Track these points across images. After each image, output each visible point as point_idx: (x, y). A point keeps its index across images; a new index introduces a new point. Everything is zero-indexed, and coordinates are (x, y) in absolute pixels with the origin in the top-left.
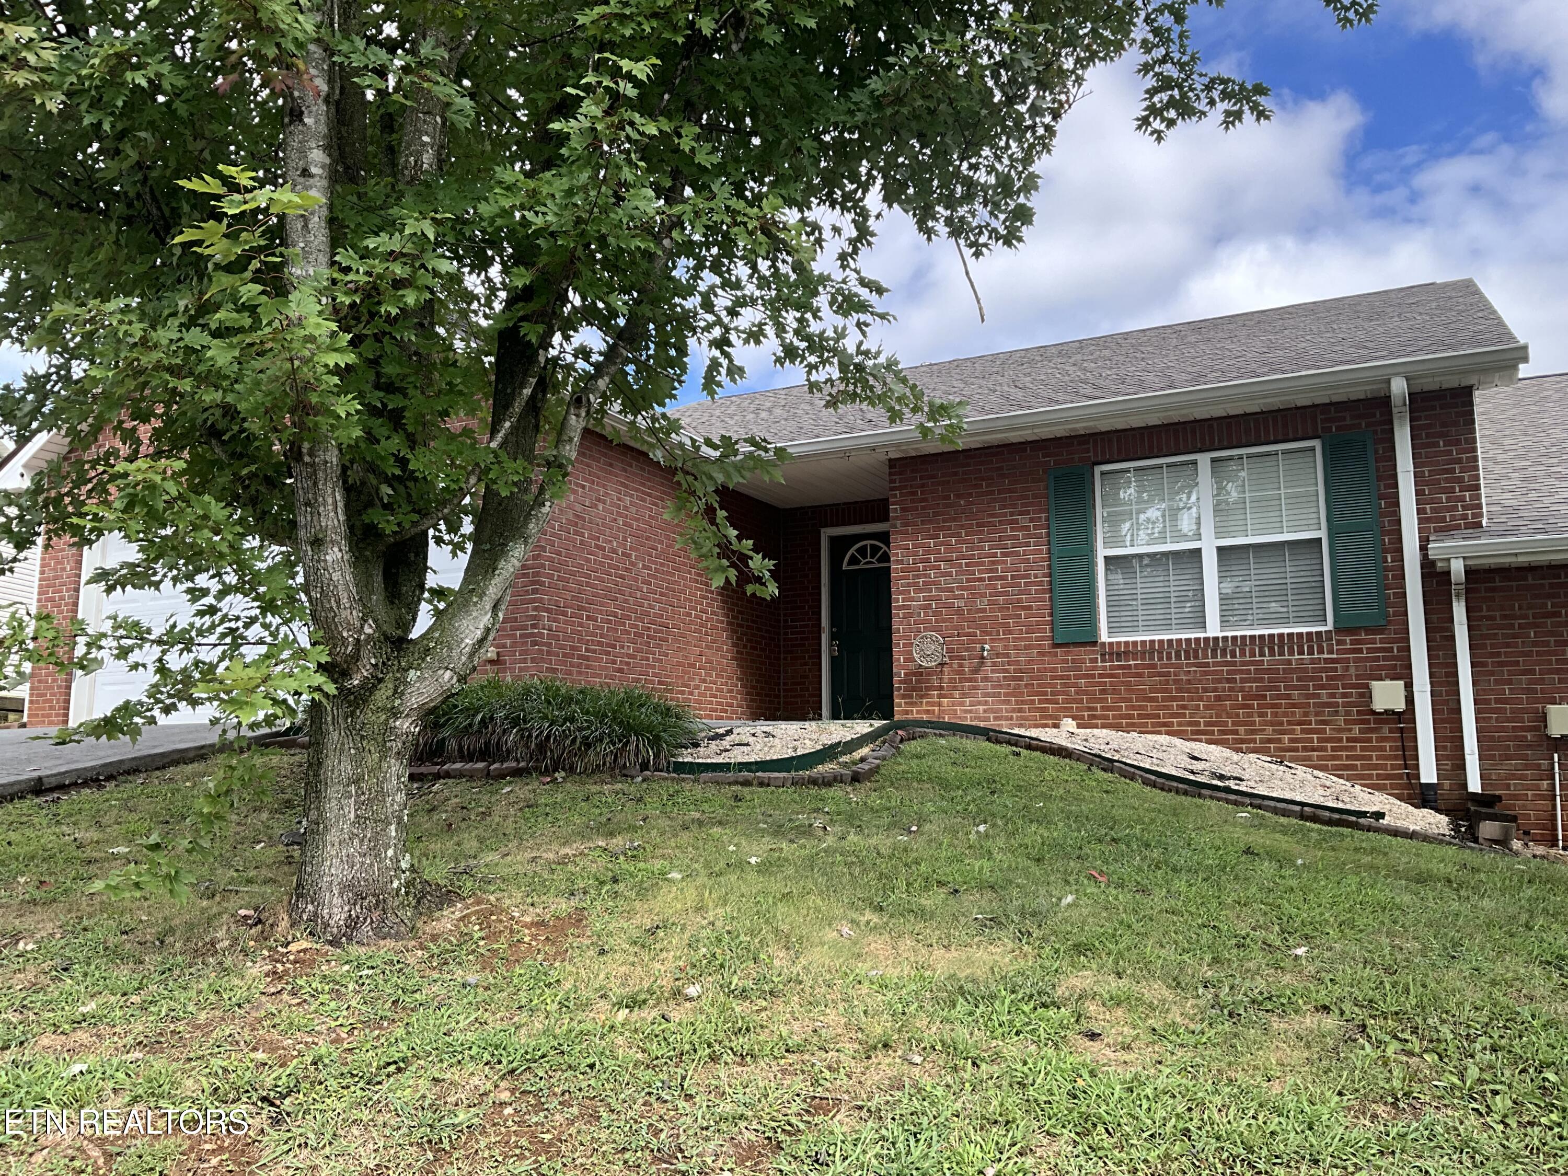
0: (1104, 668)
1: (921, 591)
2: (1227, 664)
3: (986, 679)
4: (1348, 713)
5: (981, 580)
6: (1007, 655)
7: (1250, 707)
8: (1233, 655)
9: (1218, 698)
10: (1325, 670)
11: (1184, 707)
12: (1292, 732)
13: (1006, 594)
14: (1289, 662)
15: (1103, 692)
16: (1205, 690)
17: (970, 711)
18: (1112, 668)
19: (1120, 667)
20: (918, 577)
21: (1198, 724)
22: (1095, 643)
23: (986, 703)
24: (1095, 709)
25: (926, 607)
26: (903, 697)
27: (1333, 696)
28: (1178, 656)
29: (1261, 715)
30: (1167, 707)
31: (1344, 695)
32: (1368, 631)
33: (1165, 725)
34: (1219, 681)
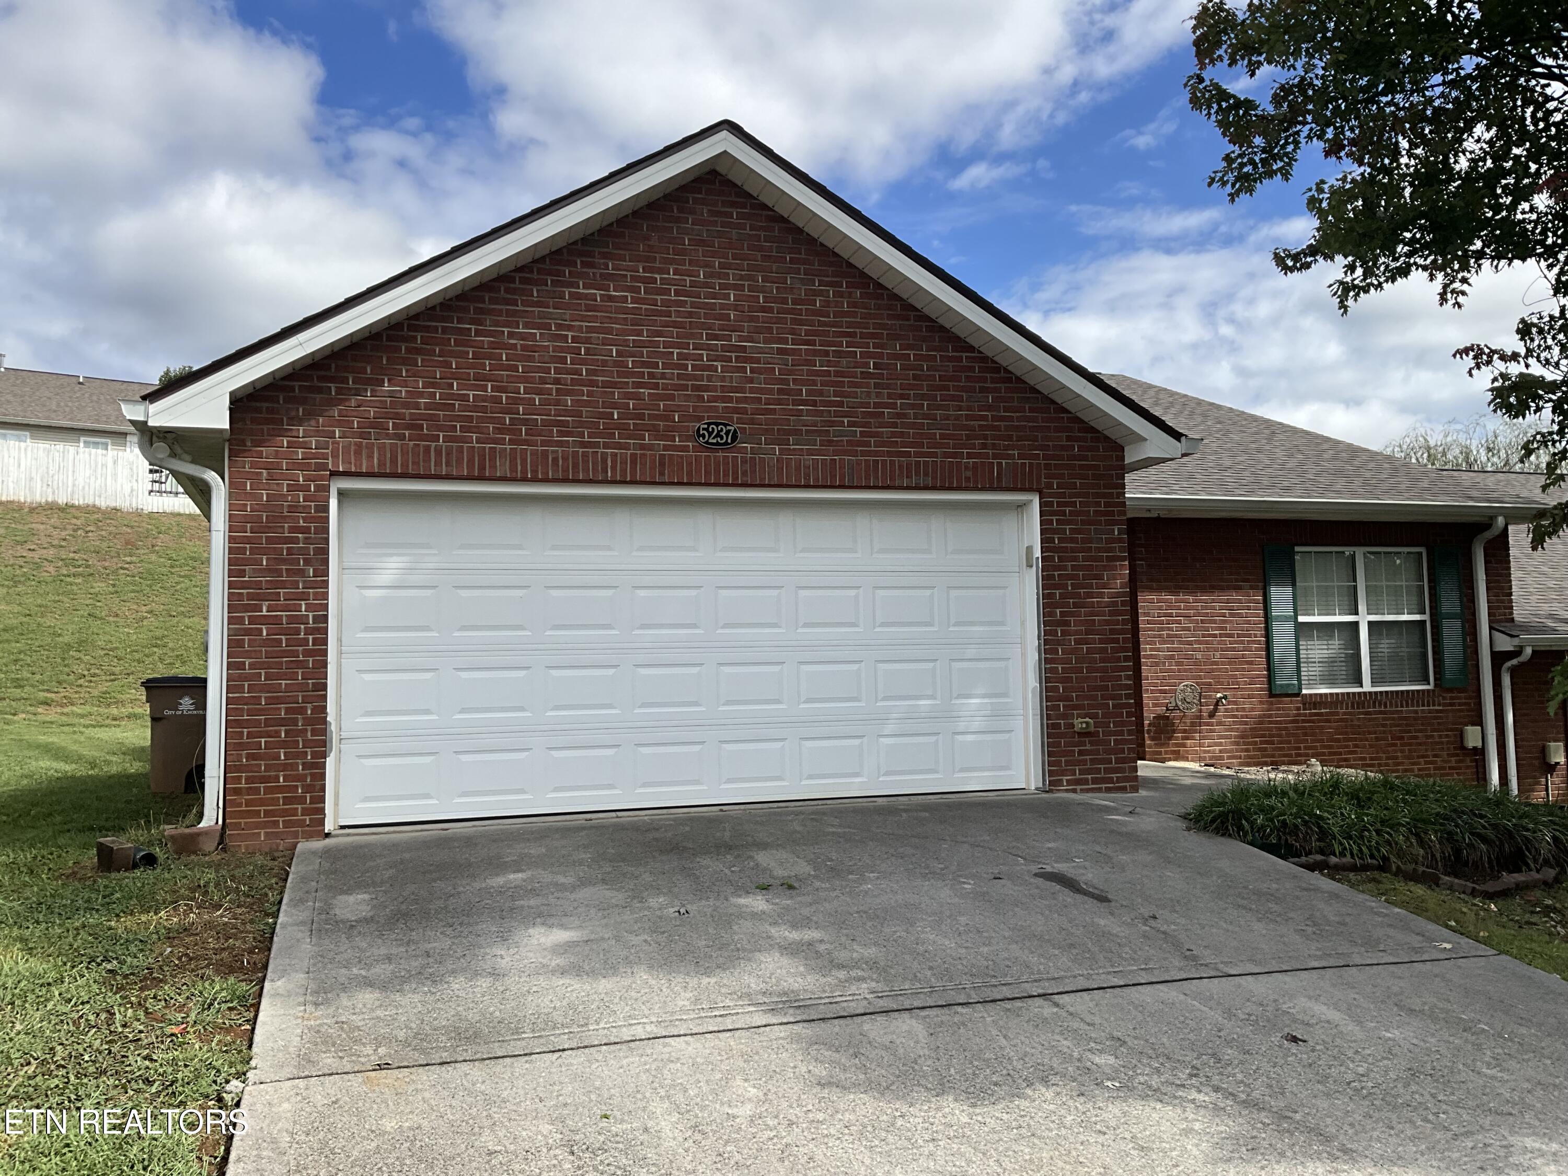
0: (1305, 715)
1: (1165, 642)
2: (1381, 712)
3: (1220, 723)
4: (1448, 749)
5: (1215, 636)
6: (1235, 703)
7: (1395, 745)
8: (1385, 707)
9: (1377, 739)
10: (1436, 718)
11: (1356, 746)
12: (1419, 764)
13: (1234, 649)
14: (1416, 712)
15: (1306, 734)
16: (1370, 733)
17: (1209, 752)
18: (1311, 715)
19: (1316, 714)
20: (1162, 629)
21: (1364, 759)
22: (1298, 695)
23: (1220, 744)
24: (1299, 748)
25: (1172, 657)
26: (1152, 739)
27: (1440, 736)
28: (1353, 707)
29: (1402, 751)
30: (1347, 747)
31: (1447, 736)
32: (1460, 691)
33: (1346, 760)
34: (1378, 726)
